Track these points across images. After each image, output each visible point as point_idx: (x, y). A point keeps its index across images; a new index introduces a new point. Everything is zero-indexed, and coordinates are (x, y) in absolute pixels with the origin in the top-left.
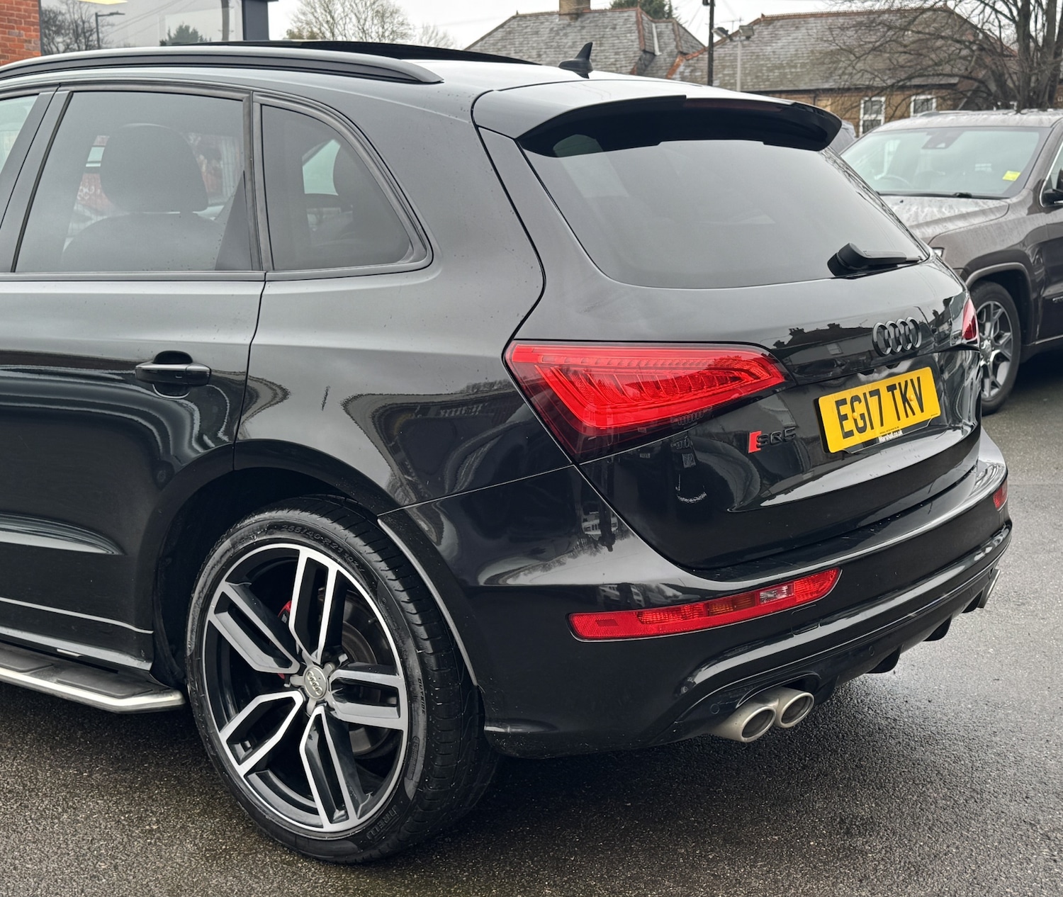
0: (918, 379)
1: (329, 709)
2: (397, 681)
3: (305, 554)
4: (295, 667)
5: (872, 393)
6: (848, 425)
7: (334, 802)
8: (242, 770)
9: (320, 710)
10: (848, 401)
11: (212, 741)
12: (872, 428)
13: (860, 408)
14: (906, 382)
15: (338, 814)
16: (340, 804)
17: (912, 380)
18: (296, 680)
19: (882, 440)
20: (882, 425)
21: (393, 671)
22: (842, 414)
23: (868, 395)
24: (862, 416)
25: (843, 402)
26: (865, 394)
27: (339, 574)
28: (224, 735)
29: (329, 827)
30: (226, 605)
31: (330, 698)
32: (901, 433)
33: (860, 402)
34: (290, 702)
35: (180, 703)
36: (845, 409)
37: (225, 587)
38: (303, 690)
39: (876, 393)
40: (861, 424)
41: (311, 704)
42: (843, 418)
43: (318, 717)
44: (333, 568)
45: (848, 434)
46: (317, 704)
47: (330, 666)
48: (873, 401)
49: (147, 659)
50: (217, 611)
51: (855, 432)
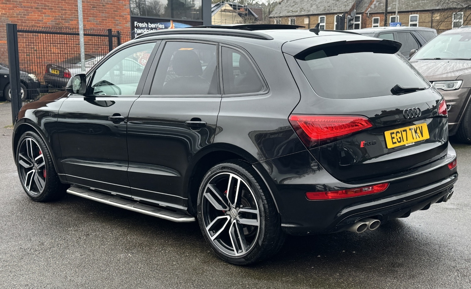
0: (422, 126)
1: (237, 221)
2: (257, 212)
3: (232, 175)
4: (228, 209)
5: (404, 131)
6: (395, 140)
7: (239, 248)
8: (212, 238)
9: (235, 221)
10: (395, 133)
11: (204, 230)
12: (403, 141)
13: (399, 135)
14: (417, 128)
15: (240, 251)
16: (241, 248)
17: (419, 127)
18: (228, 213)
19: (407, 145)
20: (407, 140)
21: (256, 209)
22: (393, 137)
23: (402, 131)
24: (400, 138)
25: (393, 133)
26: (401, 131)
27: (241, 181)
28: (208, 228)
29: (237, 255)
30: (209, 191)
31: (238, 218)
32: (414, 143)
33: (399, 133)
34: (226, 219)
35: (194, 220)
36: (394, 135)
37: (209, 185)
38: (230, 215)
39: (405, 131)
40: (399, 140)
41: (232, 219)
42: (393, 138)
43: (234, 223)
44: (239, 179)
45: (394, 143)
46: (234, 220)
47: (238, 208)
48: (404, 133)
49: (186, 206)
50: (206, 192)
51: (397, 142)
